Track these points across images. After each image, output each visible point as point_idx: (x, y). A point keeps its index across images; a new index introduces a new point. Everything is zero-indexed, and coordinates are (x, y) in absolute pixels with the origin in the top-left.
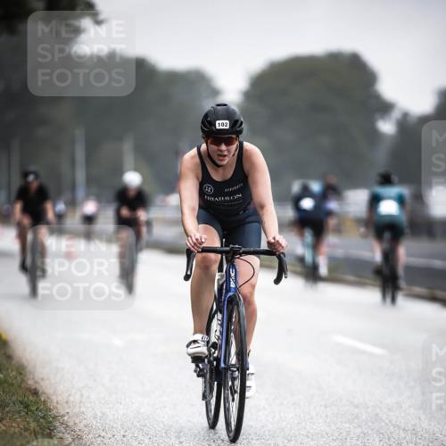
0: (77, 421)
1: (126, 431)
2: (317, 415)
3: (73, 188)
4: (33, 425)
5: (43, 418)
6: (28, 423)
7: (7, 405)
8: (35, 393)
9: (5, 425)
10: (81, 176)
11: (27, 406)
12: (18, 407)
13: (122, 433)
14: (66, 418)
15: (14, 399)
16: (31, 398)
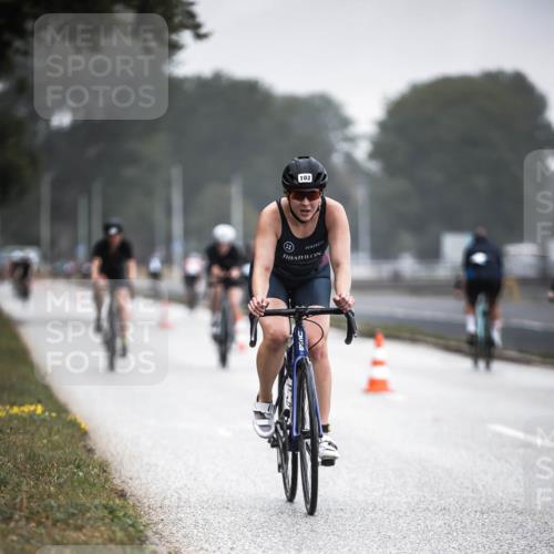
0: (174, 529)
1: (234, 543)
2: (471, 523)
3: (169, 240)
4: (120, 535)
5: (133, 525)
6: (114, 532)
7: (88, 510)
8: (122, 495)
9: (85, 535)
10: (177, 226)
11: (112, 511)
12: (102, 513)
13: (230, 545)
14: (160, 526)
15: (97, 502)
16: (117, 501)
